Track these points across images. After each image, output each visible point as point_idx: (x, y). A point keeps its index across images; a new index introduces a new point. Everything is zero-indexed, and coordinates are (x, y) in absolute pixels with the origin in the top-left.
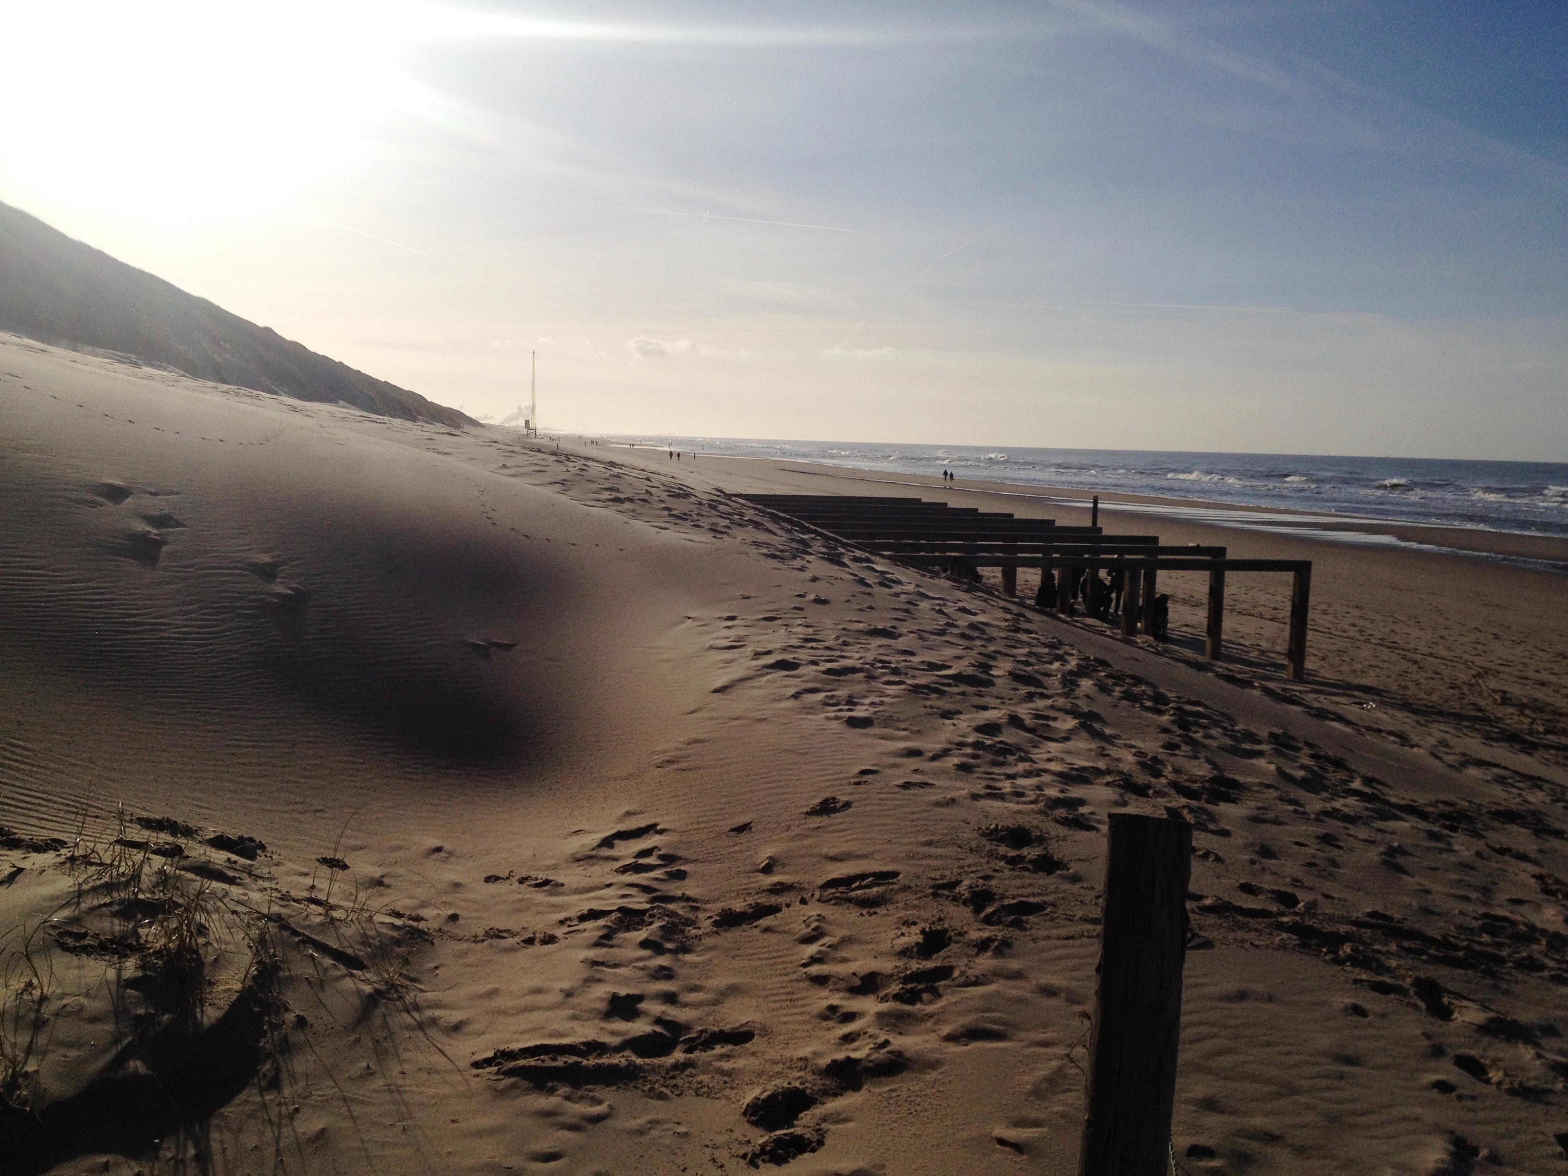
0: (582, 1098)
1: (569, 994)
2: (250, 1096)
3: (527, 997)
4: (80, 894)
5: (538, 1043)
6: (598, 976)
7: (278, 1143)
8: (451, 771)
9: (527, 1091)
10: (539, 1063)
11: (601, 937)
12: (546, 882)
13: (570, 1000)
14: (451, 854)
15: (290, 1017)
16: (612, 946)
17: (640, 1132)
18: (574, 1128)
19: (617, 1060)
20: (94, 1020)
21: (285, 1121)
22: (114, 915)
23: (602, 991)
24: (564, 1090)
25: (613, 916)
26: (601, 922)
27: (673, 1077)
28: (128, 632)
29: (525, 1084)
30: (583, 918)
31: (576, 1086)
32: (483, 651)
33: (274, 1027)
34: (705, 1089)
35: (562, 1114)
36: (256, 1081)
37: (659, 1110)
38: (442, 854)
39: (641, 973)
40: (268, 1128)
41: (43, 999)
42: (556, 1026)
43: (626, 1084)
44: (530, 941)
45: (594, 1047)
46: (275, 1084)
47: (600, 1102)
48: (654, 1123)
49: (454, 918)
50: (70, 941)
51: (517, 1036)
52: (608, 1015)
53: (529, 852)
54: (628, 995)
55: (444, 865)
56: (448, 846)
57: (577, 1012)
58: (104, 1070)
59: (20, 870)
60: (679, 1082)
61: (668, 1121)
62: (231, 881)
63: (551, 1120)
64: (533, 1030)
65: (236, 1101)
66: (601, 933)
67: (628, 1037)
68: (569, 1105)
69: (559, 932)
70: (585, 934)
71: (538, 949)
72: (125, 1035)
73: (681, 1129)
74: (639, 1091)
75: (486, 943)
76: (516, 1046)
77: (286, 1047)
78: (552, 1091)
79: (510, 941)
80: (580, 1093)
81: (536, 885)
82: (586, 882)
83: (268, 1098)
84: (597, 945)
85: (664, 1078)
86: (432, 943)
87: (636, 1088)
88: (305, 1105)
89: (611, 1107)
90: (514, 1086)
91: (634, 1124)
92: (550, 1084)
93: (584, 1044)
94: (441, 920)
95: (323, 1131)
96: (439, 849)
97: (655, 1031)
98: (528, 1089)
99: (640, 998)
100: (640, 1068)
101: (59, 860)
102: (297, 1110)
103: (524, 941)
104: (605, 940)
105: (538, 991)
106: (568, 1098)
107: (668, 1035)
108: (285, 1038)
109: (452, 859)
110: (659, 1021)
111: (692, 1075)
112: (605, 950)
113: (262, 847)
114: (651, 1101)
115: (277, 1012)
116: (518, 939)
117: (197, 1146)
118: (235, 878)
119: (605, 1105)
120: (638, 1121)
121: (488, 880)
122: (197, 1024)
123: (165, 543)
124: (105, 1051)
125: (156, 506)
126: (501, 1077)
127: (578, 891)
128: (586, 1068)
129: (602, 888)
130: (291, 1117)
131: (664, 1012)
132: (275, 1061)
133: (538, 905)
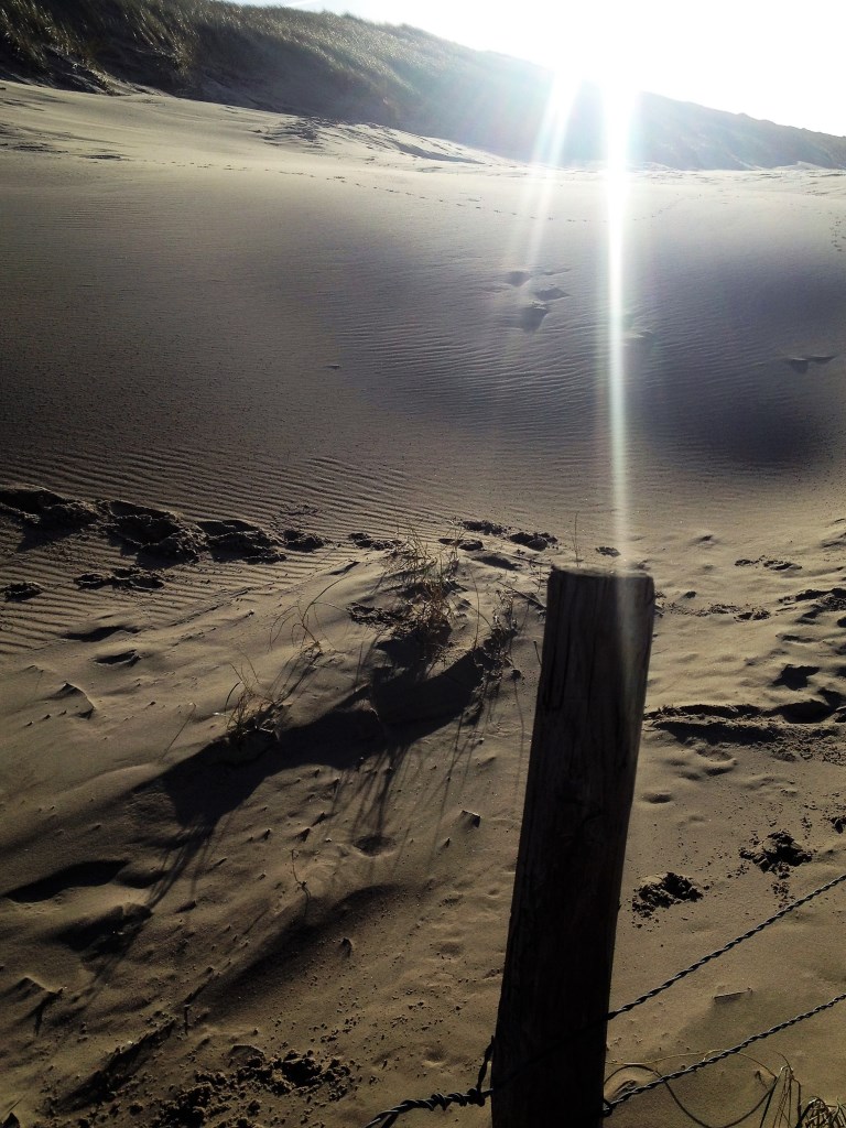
0: (714, 752)
1: (750, 663)
2: (450, 729)
3: (715, 664)
4: (382, 580)
5: (698, 703)
6: (785, 649)
7: (453, 766)
8: (744, 472)
9: (670, 742)
10: (687, 721)
11: (805, 615)
12: (787, 565)
13: (751, 669)
14: (717, 542)
15: (508, 672)
16: (813, 623)
17: (751, 787)
18: (693, 777)
19: (763, 723)
20: (347, 670)
21: (467, 749)
22: (399, 595)
23: (781, 662)
24: (700, 744)
25: (827, 596)
26: (813, 602)
27: (810, 742)
28: (500, 384)
29: (671, 736)
30: (800, 598)
31: (713, 742)
32: (800, 367)
33: (490, 678)
34: (835, 756)
35: (689, 764)
36: (459, 718)
37: (781, 769)
38: (710, 542)
39: (828, 648)
40: (452, 754)
41: (320, 655)
42: (723, 690)
43: (760, 745)
44: (746, 617)
45: (748, 711)
46: (474, 721)
47: (729, 758)
48: (768, 781)
49: (691, 595)
50: (360, 614)
51: (689, 696)
52: (776, 684)
53: (786, 540)
54: (802, 667)
55: (706, 552)
56: (716, 535)
57: (750, 679)
58: (338, 706)
59: (356, 563)
60: (813, 747)
61: (782, 780)
62: (511, 567)
63: (677, 768)
64: (704, 691)
65: (437, 732)
66: (806, 612)
67: (782, 704)
68: (699, 757)
69: (773, 610)
70: (795, 612)
71: (751, 623)
72: (363, 682)
73: (790, 789)
74: (770, 752)
75: (708, 616)
76: (677, 705)
77: (495, 694)
78: (690, 744)
79: (730, 615)
80: (716, 748)
81: (778, 568)
82: (822, 565)
83: (462, 731)
84: (800, 621)
85: (801, 742)
86: (661, 616)
87: (768, 748)
88: (490, 738)
89: (735, 763)
90: (661, 737)
91: (750, 779)
92: (690, 739)
93: (737, 707)
94: (679, 596)
95: (492, 759)
96: (707, 538)
97: (812, 700)
98: (670, 741)
99: (814, 670)
100: (780, 732)
101: (386, 555)
102: (481, 742)
103: (740, 616)
104: (809, 618)
105: (727, 659)
106: (700, 752)
107: (827, 704)
108: (498, 687)
109: (717, 546)
110: (822, 692)
111: (831, 742)
112: (805, 626)
113: (554, 540)
114: (778, 761)
115: (498, 667)
116: (736, 614)
117: (391, 764)
118: (516, 565)
119: (731, 761)
120: (754, 778)
121: (739, 563)
122: (424, 675)
123: (546, 312)
124: (344, 692)
125: (546, 283)
126: (652, 729)
127: (812, 574)
128: (728, 729)
129: (833, 571)
130: (473, 747)
131: (830, 684)
132: (482, 705)
133: (772, 584)
